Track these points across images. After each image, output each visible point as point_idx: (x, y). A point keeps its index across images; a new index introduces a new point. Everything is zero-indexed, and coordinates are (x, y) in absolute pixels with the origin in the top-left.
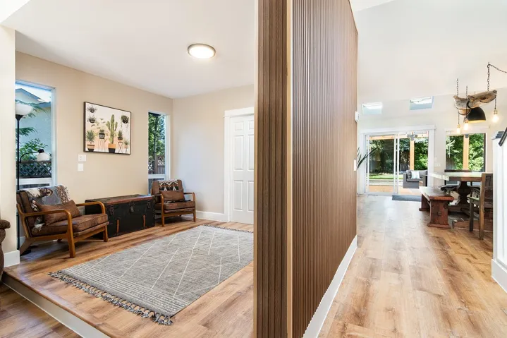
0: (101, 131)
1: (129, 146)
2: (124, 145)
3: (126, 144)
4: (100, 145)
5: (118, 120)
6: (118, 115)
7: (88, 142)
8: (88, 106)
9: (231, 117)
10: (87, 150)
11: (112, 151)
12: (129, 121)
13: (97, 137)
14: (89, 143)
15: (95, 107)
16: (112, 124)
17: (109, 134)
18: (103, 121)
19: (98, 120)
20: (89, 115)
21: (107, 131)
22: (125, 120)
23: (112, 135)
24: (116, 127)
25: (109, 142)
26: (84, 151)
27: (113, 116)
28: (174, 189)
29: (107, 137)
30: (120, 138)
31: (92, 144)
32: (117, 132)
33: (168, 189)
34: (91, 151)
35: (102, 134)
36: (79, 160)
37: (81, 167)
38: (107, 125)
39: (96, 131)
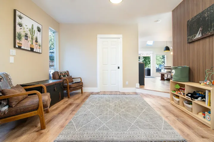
0: (26, 34)
1: (41, 47)
2: (38, 47)
3: (40, 46)
4: (26, 44)
5: (35, 29)
6: (36, 26)
7: (17, 41)
8: (18, 13)
9: (101, 38)
10: (17, 46)
11: (32, 50)
12: (41, 31)
13: (23, 38)
14: (19, 42)
15: (22, 15)
16: (32, 31)
17: (31, 37)
18: (27, 27)
19: (24, 25)
20: (18, 20)
21: (29, 35)
22: (39, 30)
23: (32, 39)
24: (34, 34)
25: (30, 43)
26: (15, 47)
27: (33, 25)
28: (66, 76)
29: (29, 39)
30: (36, 41)
31: (21, 42)
32: (35, 37)
33: (63, 76)
34: (20, 48)
35: (26, 36)
36: (11, 54)
37: (12, 60)
38: (29, 30)
39: (23, 34)
